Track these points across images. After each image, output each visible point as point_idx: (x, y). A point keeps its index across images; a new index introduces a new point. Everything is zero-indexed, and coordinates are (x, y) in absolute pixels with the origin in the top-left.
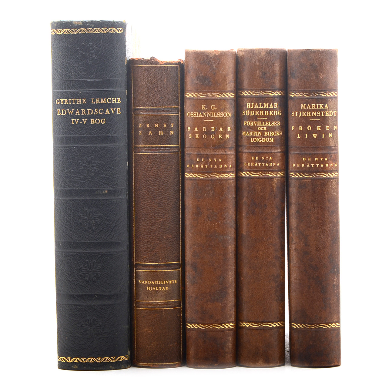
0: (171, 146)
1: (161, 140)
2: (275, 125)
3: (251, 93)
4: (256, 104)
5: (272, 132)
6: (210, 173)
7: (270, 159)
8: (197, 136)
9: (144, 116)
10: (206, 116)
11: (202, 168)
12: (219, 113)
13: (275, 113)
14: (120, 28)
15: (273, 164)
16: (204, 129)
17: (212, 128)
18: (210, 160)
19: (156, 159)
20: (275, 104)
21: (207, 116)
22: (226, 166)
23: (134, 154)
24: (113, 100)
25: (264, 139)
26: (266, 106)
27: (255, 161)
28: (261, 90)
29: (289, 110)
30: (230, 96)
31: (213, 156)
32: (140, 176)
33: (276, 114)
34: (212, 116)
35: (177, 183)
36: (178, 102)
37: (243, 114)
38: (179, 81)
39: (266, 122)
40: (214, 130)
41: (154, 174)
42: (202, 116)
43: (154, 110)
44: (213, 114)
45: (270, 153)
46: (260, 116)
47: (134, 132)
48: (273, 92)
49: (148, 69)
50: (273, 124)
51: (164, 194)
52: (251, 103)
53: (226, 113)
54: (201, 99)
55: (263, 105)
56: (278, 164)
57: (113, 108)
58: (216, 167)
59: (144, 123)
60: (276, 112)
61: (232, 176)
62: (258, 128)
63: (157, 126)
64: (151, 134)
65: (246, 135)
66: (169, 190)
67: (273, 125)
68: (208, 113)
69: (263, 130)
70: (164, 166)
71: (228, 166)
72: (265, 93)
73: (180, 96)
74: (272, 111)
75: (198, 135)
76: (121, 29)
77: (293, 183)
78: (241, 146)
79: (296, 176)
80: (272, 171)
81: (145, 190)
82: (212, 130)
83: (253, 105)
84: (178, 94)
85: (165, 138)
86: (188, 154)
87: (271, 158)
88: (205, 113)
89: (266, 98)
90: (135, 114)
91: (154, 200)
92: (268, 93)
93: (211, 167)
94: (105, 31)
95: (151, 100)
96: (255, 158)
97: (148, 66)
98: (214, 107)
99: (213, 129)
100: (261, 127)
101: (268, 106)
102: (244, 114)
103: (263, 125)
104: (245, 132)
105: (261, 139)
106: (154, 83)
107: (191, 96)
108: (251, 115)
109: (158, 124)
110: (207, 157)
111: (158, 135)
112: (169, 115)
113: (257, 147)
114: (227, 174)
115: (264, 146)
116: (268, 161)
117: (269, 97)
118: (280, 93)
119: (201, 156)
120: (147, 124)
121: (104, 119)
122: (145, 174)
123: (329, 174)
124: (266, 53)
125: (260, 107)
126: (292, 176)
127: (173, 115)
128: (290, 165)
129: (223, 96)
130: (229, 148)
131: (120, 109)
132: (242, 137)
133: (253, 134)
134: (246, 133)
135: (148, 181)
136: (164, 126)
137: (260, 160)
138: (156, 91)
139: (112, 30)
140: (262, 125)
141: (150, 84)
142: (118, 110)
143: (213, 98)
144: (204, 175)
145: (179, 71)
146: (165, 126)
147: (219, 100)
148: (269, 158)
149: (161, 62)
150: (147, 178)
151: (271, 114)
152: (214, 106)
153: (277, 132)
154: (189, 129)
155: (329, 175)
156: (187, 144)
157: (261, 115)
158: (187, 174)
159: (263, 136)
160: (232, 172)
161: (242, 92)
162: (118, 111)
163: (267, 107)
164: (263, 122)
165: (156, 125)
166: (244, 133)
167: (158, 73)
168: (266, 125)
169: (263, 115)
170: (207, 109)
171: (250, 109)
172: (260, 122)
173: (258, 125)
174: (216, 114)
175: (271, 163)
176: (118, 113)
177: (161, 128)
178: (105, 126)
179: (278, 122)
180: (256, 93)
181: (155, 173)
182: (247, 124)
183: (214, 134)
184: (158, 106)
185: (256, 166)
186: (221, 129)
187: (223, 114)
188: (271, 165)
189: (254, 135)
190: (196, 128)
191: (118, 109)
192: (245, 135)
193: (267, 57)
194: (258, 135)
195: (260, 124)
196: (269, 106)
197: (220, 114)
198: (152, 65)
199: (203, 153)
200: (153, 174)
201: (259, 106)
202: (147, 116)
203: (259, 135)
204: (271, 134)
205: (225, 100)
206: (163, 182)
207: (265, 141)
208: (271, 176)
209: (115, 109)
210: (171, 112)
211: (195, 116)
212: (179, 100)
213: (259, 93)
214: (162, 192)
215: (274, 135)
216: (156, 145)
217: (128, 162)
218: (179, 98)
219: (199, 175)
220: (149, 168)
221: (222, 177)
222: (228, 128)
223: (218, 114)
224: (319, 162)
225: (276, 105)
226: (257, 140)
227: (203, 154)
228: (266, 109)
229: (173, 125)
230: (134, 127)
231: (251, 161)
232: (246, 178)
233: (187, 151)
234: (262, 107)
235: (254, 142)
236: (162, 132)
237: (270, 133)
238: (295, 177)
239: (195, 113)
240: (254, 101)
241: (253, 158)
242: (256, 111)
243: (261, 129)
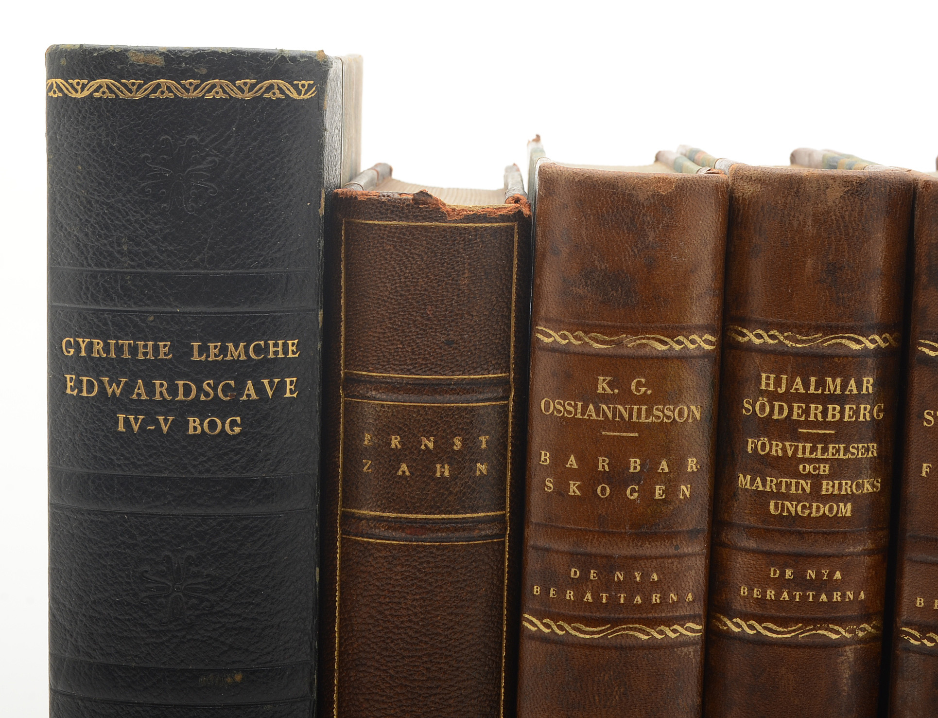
0: (475, 515)
1: (443, 494)
2: (860, 456)
3: (782, 338)
4: (798, 380)
5: (849, 482)
6: (615, 622)
7: (835, 578)
8: (574, 488)
9: (382, 406)
10: (610, 416)
11: (588, 603)
12: (661, 407)
13: (862, 412)
14: (303, 82)
15: (843, 596)
16: (603, 464)
17: (632, 460)
18: (619, 576)
19: (421, 563)
20: (865, 379)
21: (614, 416)
22: (675, 599)
23: (342, 539)
24: (272, 349)
25: (818, 508)
26: (832, 388)
27: (780, 584)
28: (817, 329)
29: (915, 404)
30: (702, 344)
31: (628, 563)
32: (360, 620)
33: (868, 415)
34: (635, 419)
35: (492, 645)
36: (509, 357)
37: (744, 411)
38: (515, 280)
39: (831, 446)
40: (639, 467)
41: (413, 617)
42: (598, 415)
43: (419, 388)
44: (639, 410)
45: (837, 557)
46: (808, 424)
47: (344, 458)
48: (861, 338)
49: (404, 235)
50: (855, 451)
51: (444, 689)
52: (779, 372)
53: (685, 408)
54: (597, 355)
55: (821, 384)
56: (862, 593)
57: (270, 377)
58: (638, 599)
59: (384, 433)
60: (865, 409)
61: (693, 630)
62: (801, 467)
63: (431, 445)
64: (407, 474)
65: (754, 488)
66: (463, 672)
67: (854, 457)
68: (619, 407)
69: (819, 474)
70: (450, 589)
71: (682, 599)
72: (834, 341)
73: (515, 336)
74: (854, 407)
75: (578, 483)
76: (306, 83)
77: (911, 664)
78: (730, 525)
79: (925, 641)
80: (840, 621)
81: (378, 669)
82: (632, 470)
83: (784, 381)
84: (509, 328)
85: (457, 489)
86: (536, 548)
87: (838, 575)
88: (609, 408)
89: (836, 360)
90: (349, 397)
91: (409, 709)
92: (843, 341)
93: (622, 601)
94: (250, 90)
95: (409, 349)
96: (783, 574)
97: (402, 227)
98: (644, 386)
99: (635, 464)
100: (810, 461)
101: (838, 388)
102: (748, 410)
103: (819, 456)
104: (748, 477)
105: (808, 505)
106: (425, 290)
107: (559, 339)
108: (775, 417)
109: (432, 439)
110: (608, 565)
111: (433, 478)
112: (475, 405)
113: (792, 533)
114: (676, 627)
115: (819, 533)
116: (828, 586)
117: (847, 357)
118: (885, 340)
119: (585, 561)
120: (393, 437)
121: (238, 419)
122: (380, 613)
124: (847, 192)
125: (812, 390)
126: (912, 641)
127: (487, 404)
128: (905, 601)
129: (677, 347)
130: (687, 532)
131: (295, 379)
132: (734, 492)
133: (778, 485)
134: (753, 480)
135: (389, 641)
136: (454, 444)
137: (800, 582)
138: (429, 319)
139: (276, 87)
140: (813, 456)
141: (409, 291)
142: (288, 383)
143: (642, 352)
144: (595, 629)
145: (516, 244)
146: (458, 443)
147: (664, 358)
148: (831, 574)
149: (454, 210)
150: (387, 628)
151: (850, 417)
152: (643, 380)
153: (865, 481)
154: (545, 457)
156: (536, 511)
157: (812, 418)
158: (530, 618)
159: (816, 494)
160: (693, 618)
161: (745, 331)
162: (288, 387)
163: (838, 392)
164: (820, 446)
165: (427, 442)
166: (744, 481)
167: (442, 254)
168: (830, 456)
169: (820, 419)
170: (616, 391)
171: (773, 397)
172: (808, 445)
173: (800, 455)
174: (649, 412)
175: (839, 594)
176: (288, 395)
177: (443, 453)
178: (239, 444)
179: (871, 445)
180: (799, 337)
181: (416, 614)
182: (759, 447)
183: (638, 484)
184: (436, 373)
185: (784, 600)
186: (664, 466)
187: (673, 412)
188: (839, 599)
189: (783, 490)
190: (572, 458)
191: (288, 380)
192: (748, 486)
193: (849, 208)
194: (797, 490)
195: (808, 450)
196: (844, 386)
197: (663, 412)
198: (419, 224)
199: (594, 551)
200: (409, 615)
201: (806, 386)
202: (394, 405)
203: (800, 492)
204: (843, 488)
205: (683, 358)
206: (444, 645)
207: (822, 512)
208: (834, 636)
209: (276, 380)
210: (481, 397)
211: (570, 412)
212: (512, 349)
213: (810, 340)
214: (440, 679)
215: (855, 491)
216: (423, 513)
217: (318, 569)
218: (512, 344)
219: (574, 629)
220: (397, 594)
221: (659, 637)
222: (690, 460)
223: (656, 412)
225: (868, 383)
226: (793, 510)
227: (595, 556)
228: (833, 399)
229: (487, 442)
230: (344, 443)
231: (765, 582)
232: (742, 639)
233: (535, 538)
234: (820, 392)
235: (781, 514)
236: (446, 466)
237: (840, 484)
238: (923, 644)
239: (570, 404)
240: (789, 366)
241: (774, 573)
242: (796, 405)
243: (809, 471)
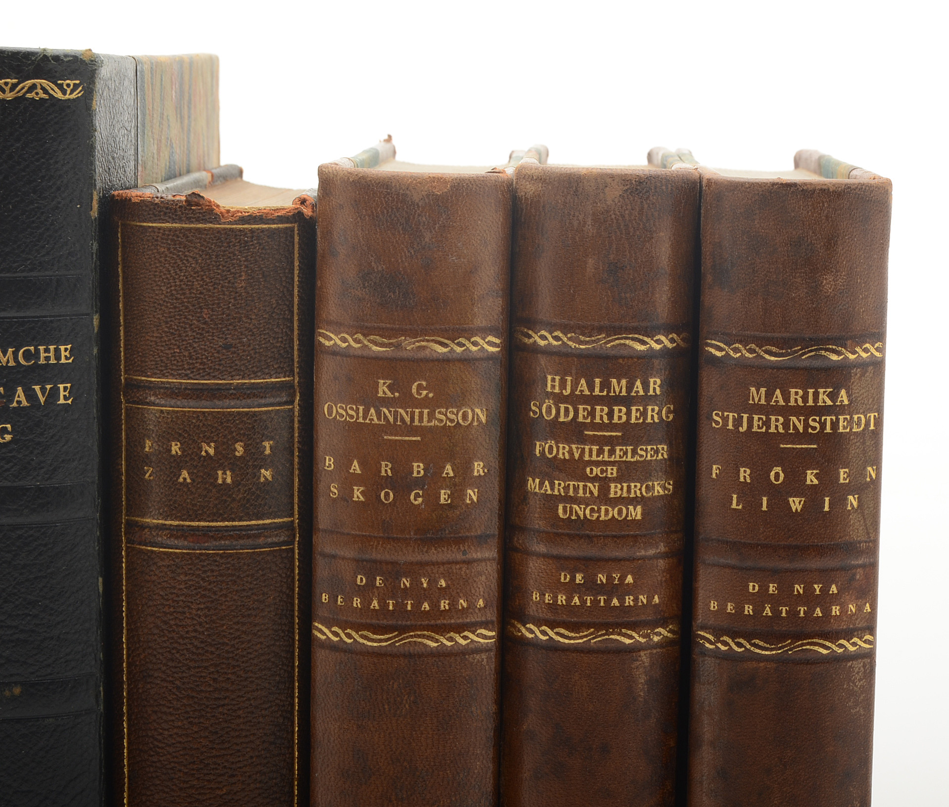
0: (261, 522)
1: (226, 501)
2: (649, 458)
3: (565, 339)
4: (583, 381)
5: (639, 485)
6: (402, 630)
7: (626, 582)
8: (358, 494)
9: (162, 411)
10: (391, 420)
11: (374, 610)
12: (443, 410)
13: (650, 413)
14: (68, 82)
15: (636, 600)
16: (386, 469)
17: (415, 465)
18: (406, 582)
19: (205, 572)
20: (652, 381)
21: (395, 419)
22: (465, 605)
23: (127, 548)
24: (43, 355)
25: (607, 511)
26: (617, 390)
27: (571, 588)
28: (600, 330)
29: (704, 404)
30: (486, 346)
31: (414, 570)
32: (146, 631)
33: (656, 416)
34: (416, 423)
35: (283, 654)
36: (293, 360)
37: (531, 414)
38: (296, 283)
39: (618, 448)
40: (422, 472)
41: (197, 627)
42: (379, 419)
43: (198, 393)
44: (421, 414)
45: (628, 560)
46: (594, 426)
47: (127, 466)
48: (645, 339)
49: (178, 237)
50: (643, 453)
51: (233, 699)
52: (564, 374)
53: (469, 411)
54: (377, 358)
55: (606, 385)
56: (656, 597)
57: (42, 383)
58: (426, 606)
59: (165, 438)
60: (653, 410)
61: (485, 637)
62: (588, 470)
63: (211, 451)
64: (189, 480)
65: (542, 491)
66: (252, 682)
67: (642, 459)
68: (400, 410)
69: (606, 477)
70: (236, 597)
71: (472, 605)
72: (617, 342)
73: (299, 340)
74: (641, 408)
75: (362, 489)
76: (71, 83)
77: (707, 668)
78: (523, 529)
79: (719, 645)
80: (633, 626)
81: (164, 680)
82: (415, 475)
83: (569, 383)
84: (292, 331)
85: (241, 496)
86: (325, 556)
87: (629, 579)
88: (390, 412)
89: (621, 361)
90: (130, 403)
91: (196, 721)
92: (627, 342)
93: (409, 608)
94: (12, 90)
95: (186, 354)
96: (573, 578)
97: (176, 229)
98: (425, 389)
99: (418, 469)
100: (597, 464)
101: (624, 389)
102: (535, 413)
103: (606, 458)
104: (537, 481)
105: (596, 508)
106: (201, 293)
107: (339, 342)
108: (562, 419)
109: (212, 444)
110: (394, 571)
111: (215, 485)
112: (257, 409)
113: (581, 537)
114: (466, 633)
115: (608, 536)
116: (620, 590)
117: (632, 357)
118: (672, 341)
119: (371, 568)
120: (173, 444)
121: (9, 426)
122: (165, 623)
123: (842, 642)
124: (627, 190)
125: (597, 392)
126: (707, 645)
127: (270, 409)
128: (700, 605)
129: (459, 350)
130: (476, 537)
131: (69, 385)
132: (525, 496)
133: (567, 488)
134: (541, 484)
135: (174, 651)
136: (235, 450)
137: (591, 586)
138: (205, 323)
139: (39, 87)
140: (600, 459)
141: (184, 294)
142: (62, 389)
143: (421, 355)
144: (382, 637)
145: (296, 246)
146: (240, 450)
147: (445, 361)
148: (622, 578)
149: (228, 211)
150: (172, 638)
151: (637, 418)
152: (424, 383)
153: (656, 483)
154: (329, 463)
155: (841, 646)
156: (324, 518)
157: (598, 420)
158: (320, 626)
159: (604, 498)
160: (485, 625)
161: (530, 332)
162: (62, 393)
163: (624, 393)
164: (606, 448)
165: (207, 448)
166: (533, 484)
167: (217, 256)
168: (618, 459)
169: (606, 421)
170: (397, 394)
171: (559, 399)
172: (595, 448)
173: (587, 458)
174: (431, 416)
175: (632, 598)
176: (62, 401)
177: (225, 459)
178: (10, 452)
179: (660, 447)
180: (582, 338)
181: (200, 624)
182: (547, 450)
183: (422, 489)
184: (214, 378)
185: (575, 605)
186: (449, 470)
187: (457, 415)
188: (632, 603)
189: (571, 493)
190: (355, 463)
191: (61, 386)
192: (537, 490)
193: (629, 207)
194: (585, 493)
195: (594, 453)
196: (630, 388)
197: (446, 415)
198: (192, 226)
199: (379, 557)
200: (194, 625)
201: (591, 387)
202: (173, 411)
203: (588, 495)
204: (632, 491)
205: (466, 361)
206: (231, 655)
207: (610, 515)
208: (628, 641)
209: (48, 387)
210: (263, 401)
211: (352, 417)
212: (296, 353)
213: (594, 342)
214: (227, 690)
215: (644, 494)
216: (205, 521)
217: (100, 580)
218: (296, 348)
219: (362, 636)
220: (181, 603)
221: (449, 644)
222: (476, 464)
223: (438, 416)
224: (808, 598)
225: (655, 384)
226: (581, 514)
227: (381, 562)
228: (618, 400)
229: (271, 447)
230: (127, 450)
231: (556, 587)
232: (535, 644)
233: (323, 544)
234: (605, 393)
235: (569, 518)
236: (228, 473)
237: (629, 487)
238: (717, 647)
239: (351, 409)
240: (574, 368)
241: (565, 578)
242: (581, 407)
243: (597, 474)
